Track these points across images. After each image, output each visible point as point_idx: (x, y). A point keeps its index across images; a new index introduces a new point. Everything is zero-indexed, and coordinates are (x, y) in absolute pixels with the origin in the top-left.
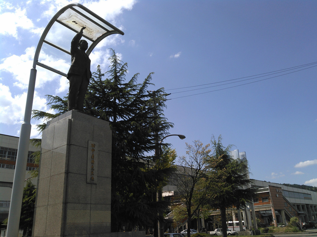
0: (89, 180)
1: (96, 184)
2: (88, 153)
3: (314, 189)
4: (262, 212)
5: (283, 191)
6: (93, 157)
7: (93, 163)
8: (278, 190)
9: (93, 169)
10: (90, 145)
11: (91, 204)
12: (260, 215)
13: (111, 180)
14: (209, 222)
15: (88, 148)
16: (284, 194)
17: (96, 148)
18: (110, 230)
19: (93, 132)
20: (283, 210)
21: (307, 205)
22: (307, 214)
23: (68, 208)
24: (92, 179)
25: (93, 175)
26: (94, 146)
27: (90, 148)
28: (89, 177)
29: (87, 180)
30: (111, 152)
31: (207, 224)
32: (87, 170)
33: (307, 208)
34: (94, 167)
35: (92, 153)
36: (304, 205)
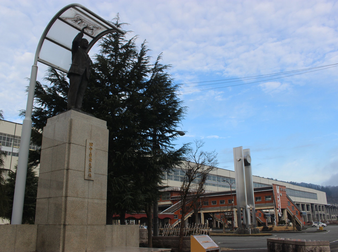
0: (86, 177)
1: (93, 181)
2: (86, 152)
3: (321, 188)
4: (264, 211)
5: (287, 190)
6: (90, 155)
7: (90, 161)
8: (282, 189)
9: (90, 167)
10: (88, 144)
11: (88, 198)
12: (262, 214)
13: (107, 177)
14: (209, 219)
15: (86, 147)
16: (288, 192)
17: (93, 147)
18: (106, 223)
19: (91, 132)
20: (285, 210)
21: (312, 204)
22: (311, 214)
23: (67, 201)
24: (90, 176)
25: (91, 172)
26: (91, 144)
27: (88, 147)
28: (87, 174)
29: (84, 177)
30: (107, 151)
31: (207, 221)
32: (85, 168)
33: (312, 207)
34: (92, 165)
35: (90, 151)
36: (309, 204)
